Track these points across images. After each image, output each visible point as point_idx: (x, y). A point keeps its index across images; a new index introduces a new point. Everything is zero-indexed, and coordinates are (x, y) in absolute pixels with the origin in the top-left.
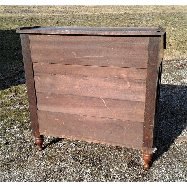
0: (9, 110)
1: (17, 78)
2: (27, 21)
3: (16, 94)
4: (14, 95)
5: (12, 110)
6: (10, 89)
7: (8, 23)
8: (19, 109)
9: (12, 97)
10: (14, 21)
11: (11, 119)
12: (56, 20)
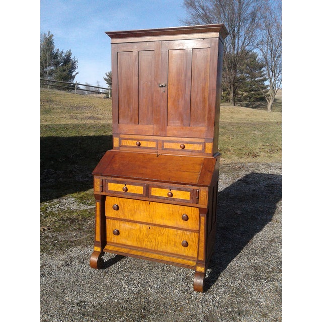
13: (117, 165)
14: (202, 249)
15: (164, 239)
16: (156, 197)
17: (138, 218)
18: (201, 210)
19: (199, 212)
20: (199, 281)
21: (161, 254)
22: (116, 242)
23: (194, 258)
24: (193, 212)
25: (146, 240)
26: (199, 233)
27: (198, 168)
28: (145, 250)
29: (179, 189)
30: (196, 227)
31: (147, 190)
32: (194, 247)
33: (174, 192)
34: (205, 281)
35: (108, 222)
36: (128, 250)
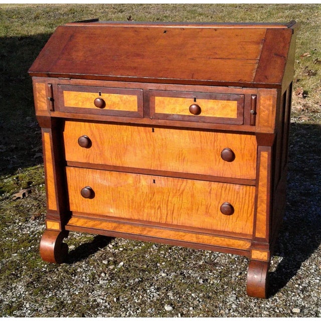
0: (10, 234)
1: (36, 149)
2: (66, 17)
3: (30, 192)
4: (24, 195)
5: (16, 235)
6: (17, 178)
7: (24, 23)
8: (33, 232)
9: (19, 198)
10: (37, 17)
11: (12, 262)
12: (127, 15)
13: (81, 54)
14: (263, 217)
15: (185, 201)
16: (166, 116)
17: (131, 161)
18: (261, 139)
19: (255, 142)
20: (258, 278)
21: (178, 230)
22: (88, 212)
23: (246, 235)
24: (244, 145)
25: (148, 204)
26: (256, 185)
27: (254, 50)
28: (148, 224)
29: (212, 97)
30: (252, 174)
31: (146, 102)
32: (245, 215)
33: (202, 103)
34: (269, 276)
35: (71, 173)
36: (114, 225)
